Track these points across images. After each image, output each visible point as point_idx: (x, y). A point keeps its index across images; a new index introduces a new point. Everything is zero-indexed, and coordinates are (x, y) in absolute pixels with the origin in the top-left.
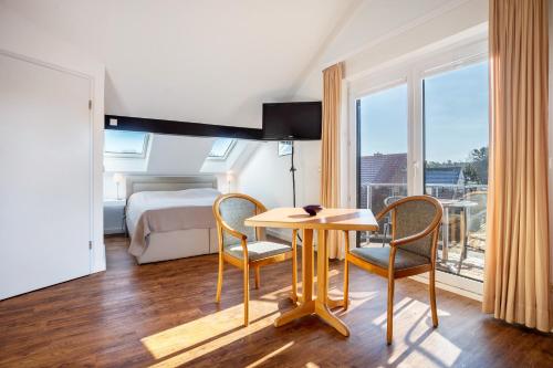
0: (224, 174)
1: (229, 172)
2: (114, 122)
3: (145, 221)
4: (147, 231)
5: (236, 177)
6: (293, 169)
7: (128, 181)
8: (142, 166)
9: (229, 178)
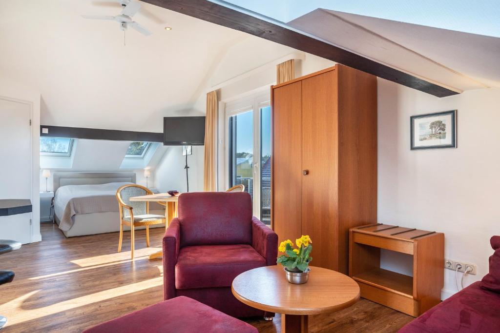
0: (142, 171)
1: (147, 168)
2: (46, 131)
3: (72, 206)
4: (73, 213)
5: (153, 172)
6: (187, 167)
7: (55, 176)
8: (69, 164)
9: (147, 173)
